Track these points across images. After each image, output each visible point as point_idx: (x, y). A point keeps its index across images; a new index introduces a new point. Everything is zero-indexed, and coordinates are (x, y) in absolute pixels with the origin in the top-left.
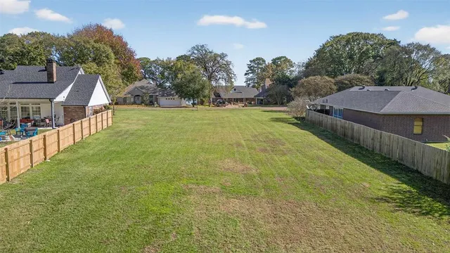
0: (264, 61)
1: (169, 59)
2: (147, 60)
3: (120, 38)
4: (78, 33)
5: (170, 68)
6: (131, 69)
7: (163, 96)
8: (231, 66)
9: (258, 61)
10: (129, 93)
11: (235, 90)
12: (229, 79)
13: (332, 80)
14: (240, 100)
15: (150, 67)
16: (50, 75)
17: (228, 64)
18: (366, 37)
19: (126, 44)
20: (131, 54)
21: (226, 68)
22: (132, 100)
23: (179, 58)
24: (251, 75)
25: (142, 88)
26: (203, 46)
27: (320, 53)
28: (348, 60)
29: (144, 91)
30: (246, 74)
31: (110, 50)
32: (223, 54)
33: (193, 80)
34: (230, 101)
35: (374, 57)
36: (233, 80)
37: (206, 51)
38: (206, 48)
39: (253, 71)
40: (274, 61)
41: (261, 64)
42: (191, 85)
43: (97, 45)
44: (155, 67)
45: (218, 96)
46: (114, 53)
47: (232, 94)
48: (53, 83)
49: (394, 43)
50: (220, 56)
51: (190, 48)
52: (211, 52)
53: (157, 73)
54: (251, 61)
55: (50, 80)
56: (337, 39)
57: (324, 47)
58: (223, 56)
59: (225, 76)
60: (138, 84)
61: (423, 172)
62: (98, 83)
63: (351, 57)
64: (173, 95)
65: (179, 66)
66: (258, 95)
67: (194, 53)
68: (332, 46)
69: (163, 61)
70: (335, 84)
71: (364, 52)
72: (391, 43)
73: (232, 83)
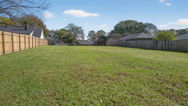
0: (94, 32)
1: (57, 30)
5: (58, 34)
8: (83, 32)
9: (92, 32)
11: (85, 41)
13: (121, 35)
14: (86, 44)
15: (49, 33)
16: (26, 27)
18: (132, 22)
21: (82, 32)
23: (61, 30)
24: (90, 37)
26: (72, 24)
27: (116, 27)
28: (126, 30)
30: (87, 37)
32: (80, 27)
34: (83, 45)
35: (134, 28)
37: (74, 26)
38: (74, 24)
39: (90, 36)
40: (98, 32)
41: (93, 33)
44: (51, 33)
45: (78, 43)
47: (83, 43)
48: (27, 30)
49: (141, 23)
50: (79, 28)
52: (76, 26)
53: (52, 36)
54: (89, 32)
56: (122, 22)
57: (117, 25)
58: (80, 28)
59: (81, 35)
62: (42, 31)
63: (127, 28)
64: (61, 42)
65: (62, 32)
66: (93, 44)
67: (69, 27)
68: (120, 24)
69: (54, 31)
70: (122, 36)
71: (131, 27)
72: (140, 23)
73: (84, 38)
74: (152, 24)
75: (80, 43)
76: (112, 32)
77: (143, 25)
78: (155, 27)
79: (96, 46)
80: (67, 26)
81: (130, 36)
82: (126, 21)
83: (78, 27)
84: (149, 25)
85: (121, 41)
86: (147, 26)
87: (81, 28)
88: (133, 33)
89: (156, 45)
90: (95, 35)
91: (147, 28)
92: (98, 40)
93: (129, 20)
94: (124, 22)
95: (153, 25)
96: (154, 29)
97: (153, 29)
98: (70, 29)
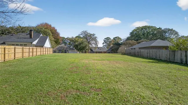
0: (110, 39)
1: (73, 37)
2: (64, 38)
3: (54, 28)
4: (38, 26)
5: (73, 41)
6: (58, 39)
7: (70, 50)
8: (97, 39)
9: (108, 39)
10: (57, 49)
11: (98, 48)
12: (96, 44)
14: (100, 51)
15: (65, 41)
16: (31, 36)
17: (96, 38)
18: (149, 27)
19: (56, 30)
20: (58, 34)
21: (95, 39)
22: (58, 52)
23: (76, 37)
24: (105, 44)
25: (62, 47)
26: (86, 31)
27: (131, 33)
29: (63, 48)
30: (103, 44)
31: (50, 32)
33: (82, 43)
34: (96, 52)
35: (152, 34)
36: (98, 44)
37: (87, 33)
38: (87, 32)
39: (106, 43)
40: (114, 38)
41: (109, 40)
42: (82, 45)
43: (45, 30)
44: (67, 41)
45: (92, 50)
46: (52, 33)
47: (97, 50)
48: (32, 38)
49: (160, 28)
50: (93, 35)
51: (81, 32)
52: (89, 33)
53: (68, 43)
54: (105, 39)
55: (31, 37)
56: (138, 28)
57: (133, 31)
59: (95, 42)
60: (60, 46)
61: (162, 59)
62: (48, 39)
63: (144, 35)
64: (74, 50)
65: (76, 40)
66: (107, 51)
67: (82, 34)
68: (136, 31)
69: (70, 38)
70: (137, 43)
71: (148, 33)
72: (158, 29)
73: (97, 45)
74: (172, 29)
75: (94, 50)
76: (128, 39)
77: (162, 30)
78: (177, 33)
79: (111, 53)
80: (81, 34)
81: (145, 43)
82: (143, 26)
83: (91, 34)
84: (169, 31)
85: (135, 49)
86: (167, 32)
87: (94, 35)
88: (151, 40)
89: (173, 56)
90: (111, 42)
91: (167, 34)
92: (112, 47)
93: (146, 26)
94: (140, 27)
95: (174, 30)
96: (176, 35)
97: (174, 35)
98: (84, 36)
